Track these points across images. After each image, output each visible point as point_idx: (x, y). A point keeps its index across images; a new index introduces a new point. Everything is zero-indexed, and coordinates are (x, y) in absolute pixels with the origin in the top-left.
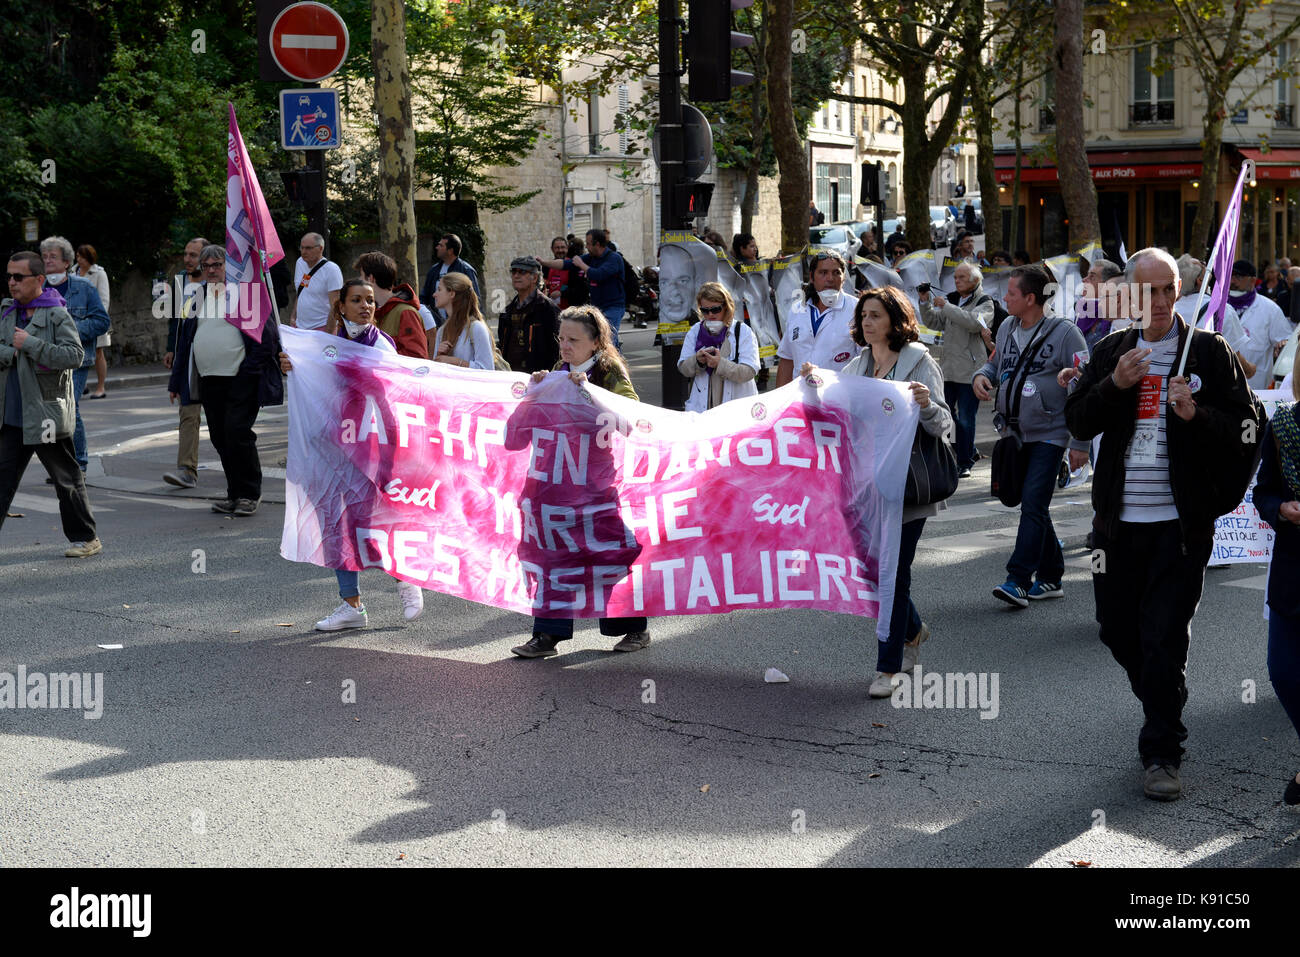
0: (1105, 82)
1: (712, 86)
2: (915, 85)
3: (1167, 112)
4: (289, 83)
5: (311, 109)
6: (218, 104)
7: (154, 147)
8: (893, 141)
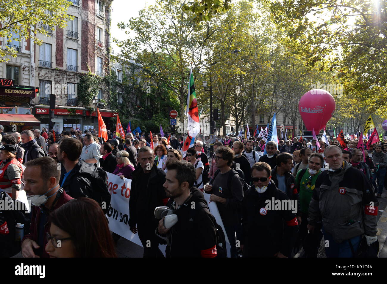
0: (257, 118)
1: (216, 119)
2: (237, 119)
3: (264, 122)
4: (172, 118)
5: (173, 121)
6: (164, 120)
7: (157, 125)
8: (234, 124)
